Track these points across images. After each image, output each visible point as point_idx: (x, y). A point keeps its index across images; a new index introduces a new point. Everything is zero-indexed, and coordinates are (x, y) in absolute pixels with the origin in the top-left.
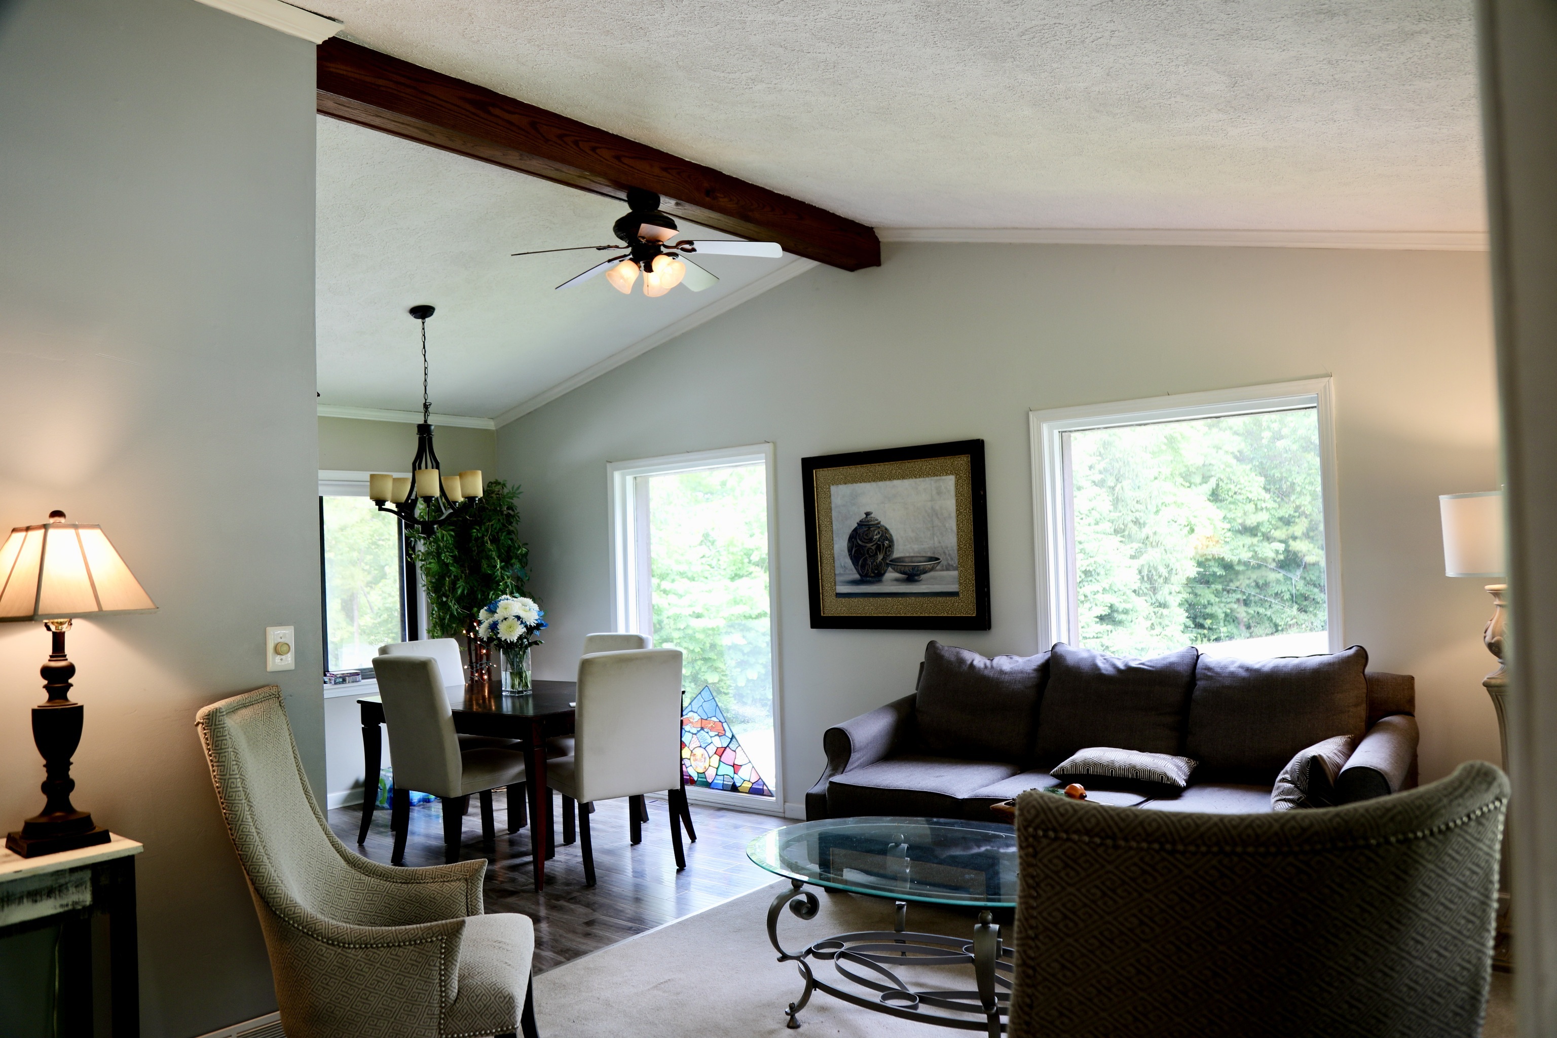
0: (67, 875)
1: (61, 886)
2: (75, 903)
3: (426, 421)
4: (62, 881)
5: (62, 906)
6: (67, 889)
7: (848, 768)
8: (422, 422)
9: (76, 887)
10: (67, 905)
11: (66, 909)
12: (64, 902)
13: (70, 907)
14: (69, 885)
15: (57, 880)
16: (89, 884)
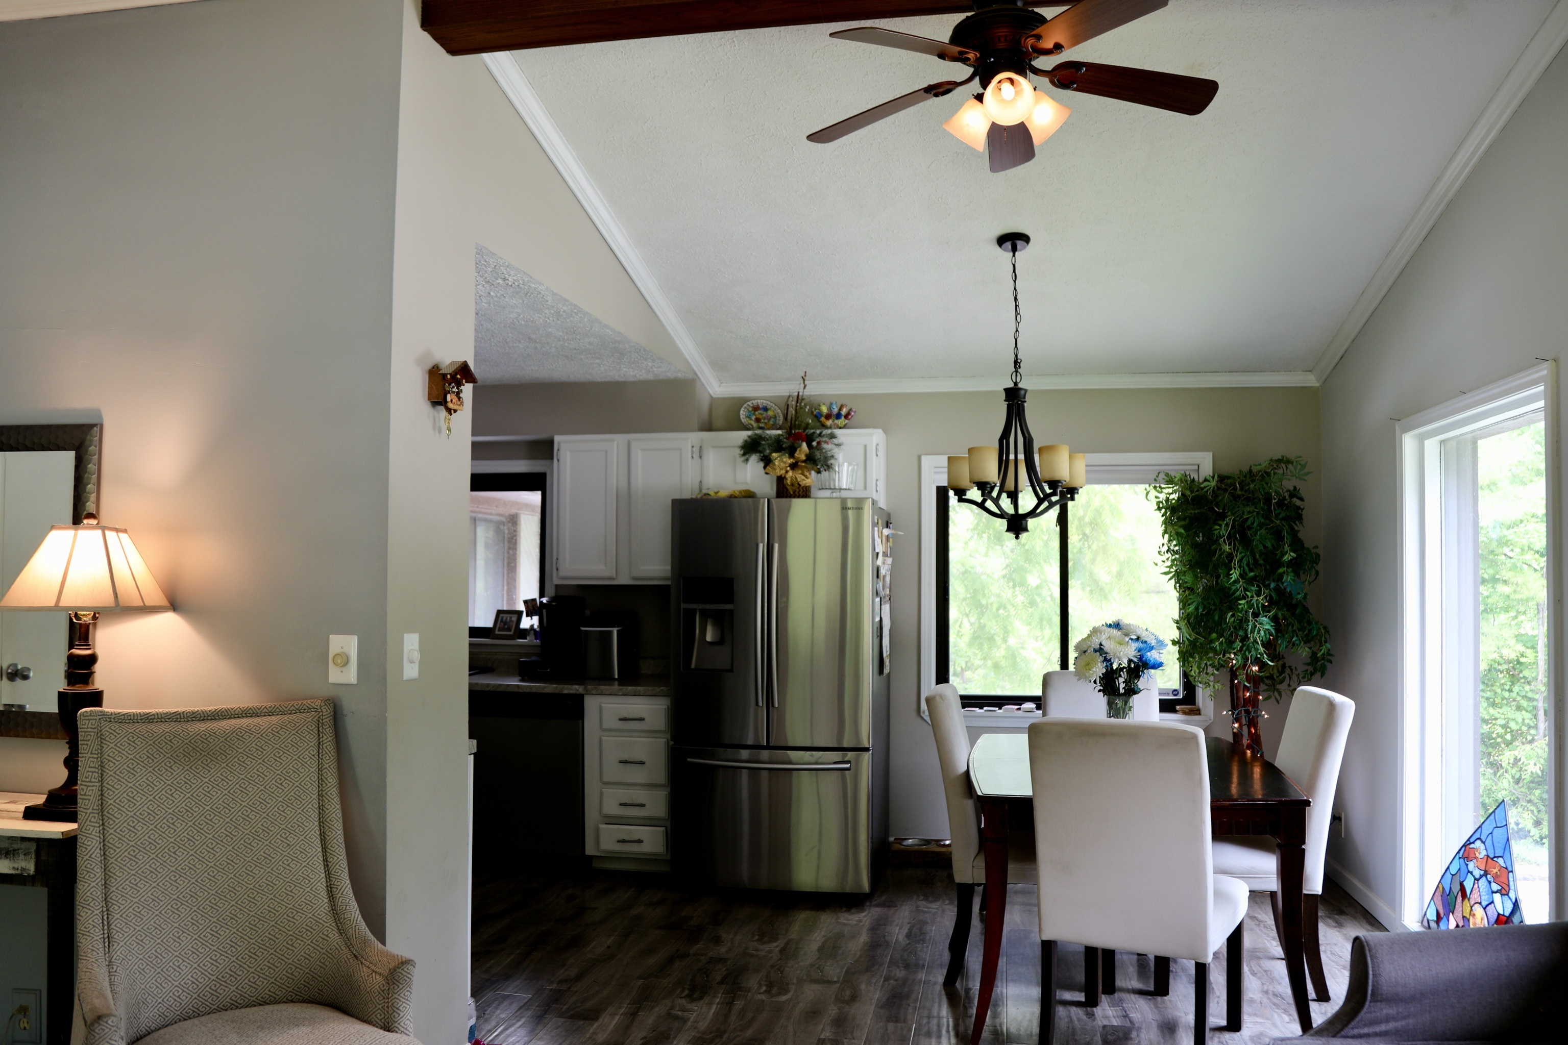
0: (19, 842)
1: (14, 850)
2: (23, 869)
3: (1016, 384)
4: (16, 846)
5: (14, 868)
6: (18, 854)
7: (1348, 1031)
8: (1011, 385)
9: (25, 855)
10: (17, 869)
11: (17, 872)
12: (16, 866)
13: (18, 872)
14: (20, 851)
15: (12, 844)
16: (33, 856)
